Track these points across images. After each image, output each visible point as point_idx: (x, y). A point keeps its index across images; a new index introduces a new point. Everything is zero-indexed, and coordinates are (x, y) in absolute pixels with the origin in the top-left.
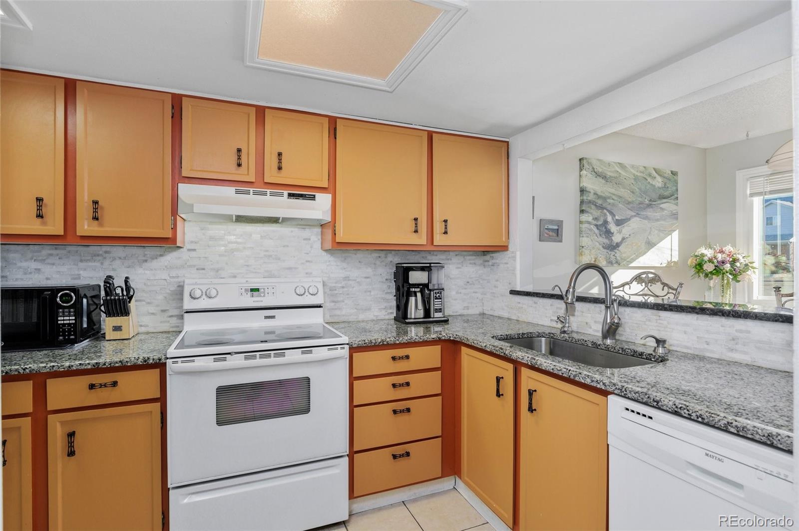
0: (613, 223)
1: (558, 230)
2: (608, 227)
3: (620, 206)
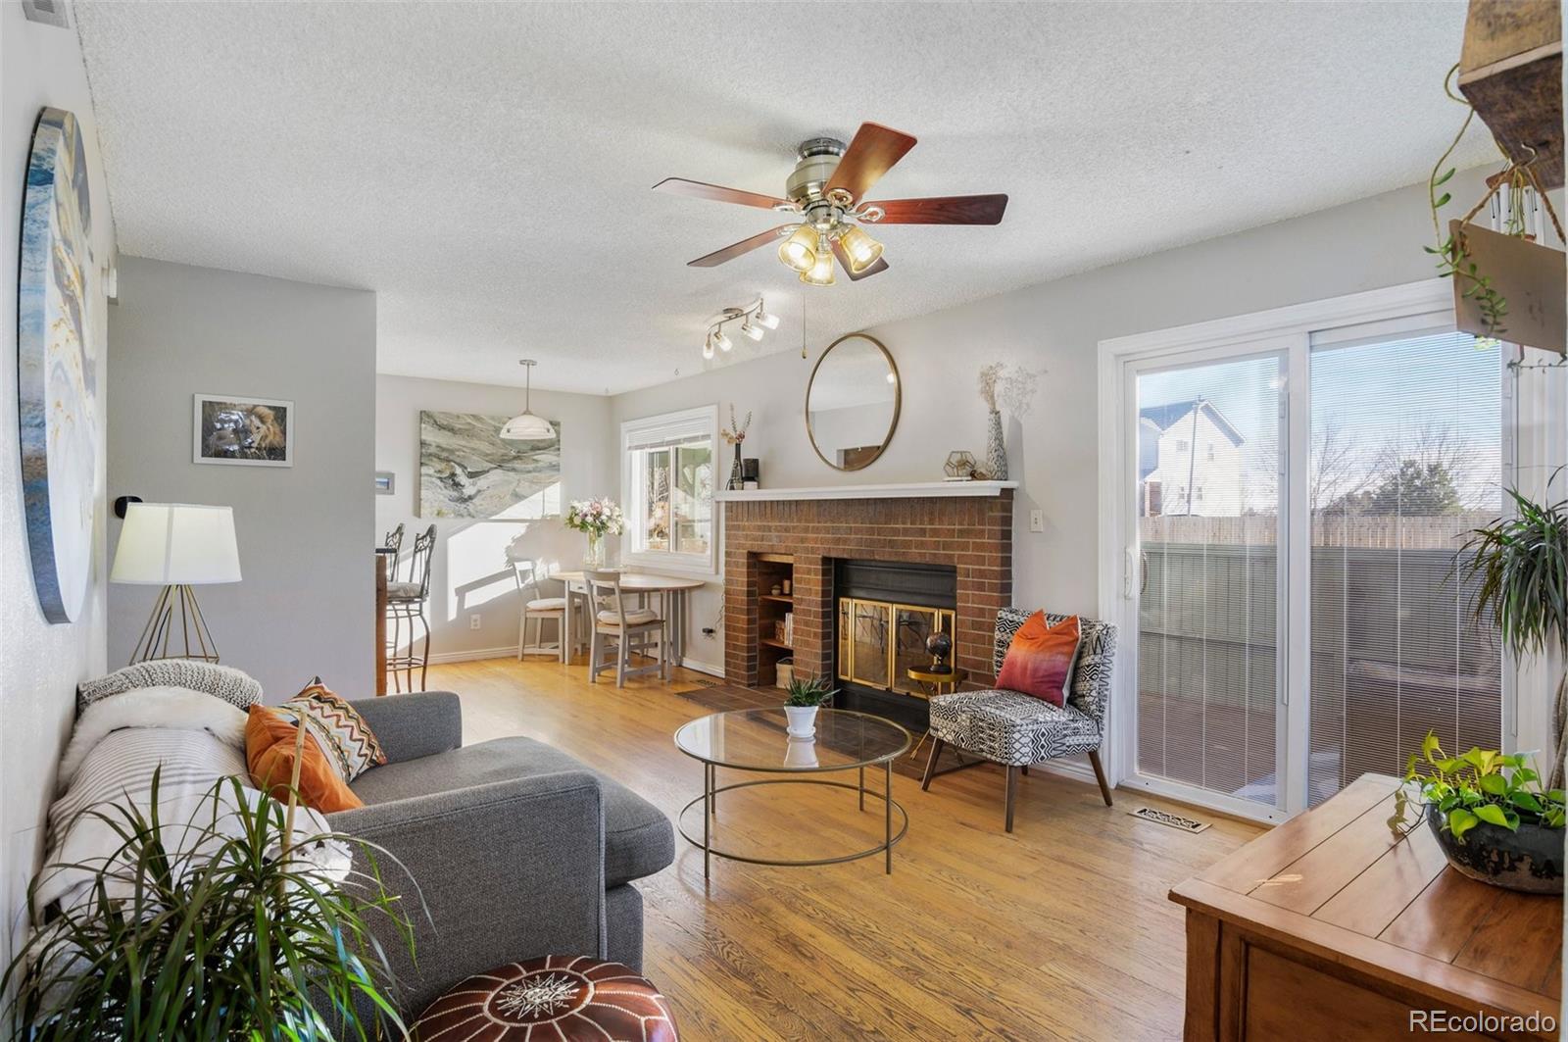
0: (463, 475)
1: (388, 483)
2: (457, 480)
3: (474, 457)
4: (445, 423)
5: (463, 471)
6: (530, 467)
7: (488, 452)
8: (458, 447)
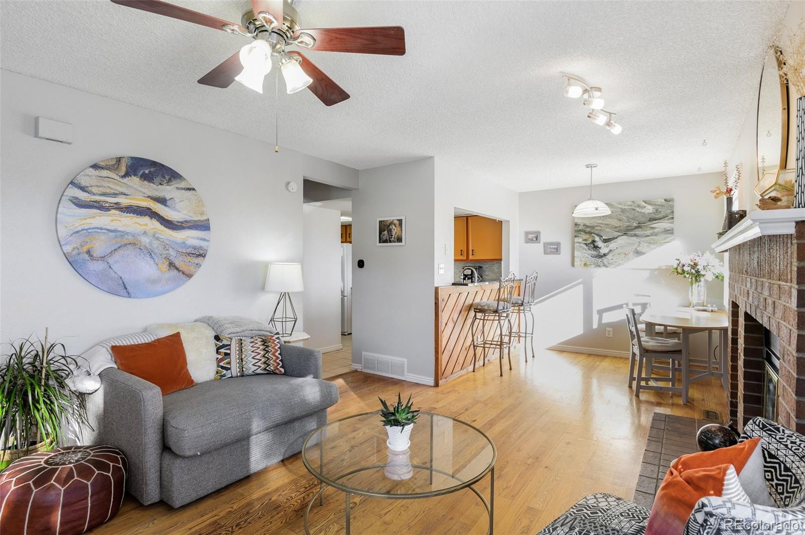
0: (600, 241)
1: (557, 248)
2: (596, 244)
3: (607, 230)
5: (600, 239)
6: (648, 232)
7: (616, 225)
8: (596, 225)
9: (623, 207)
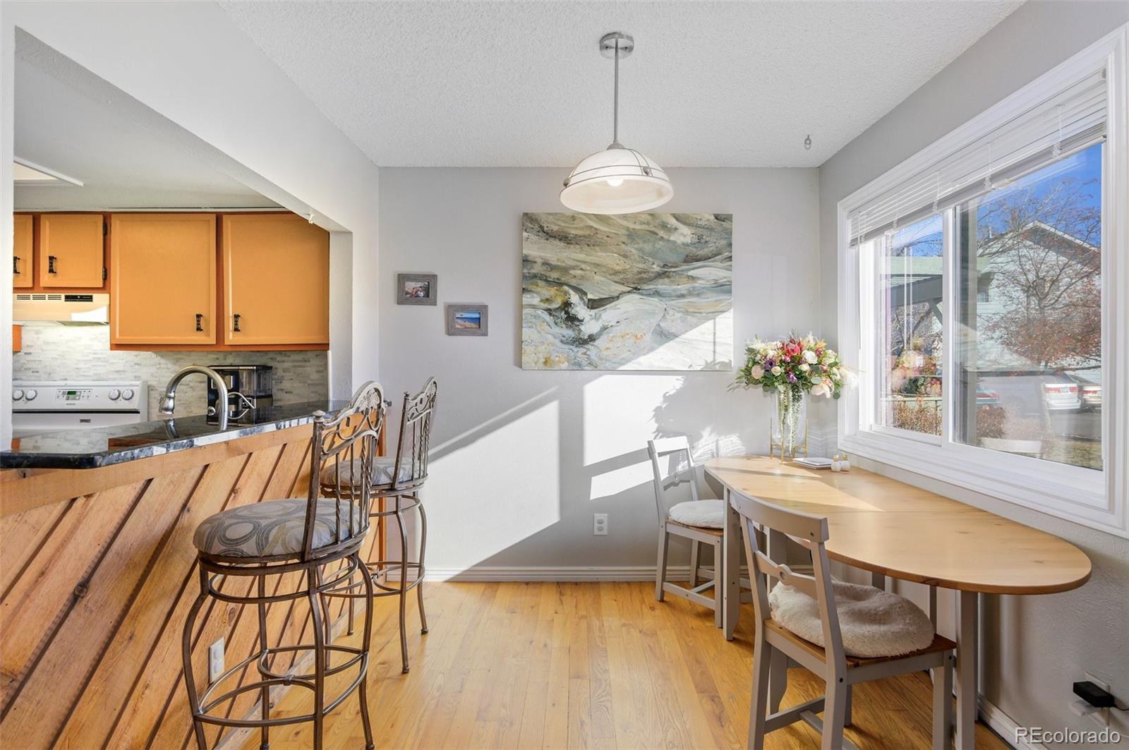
0: (582, 305)
1: (479, 319)
2: (572, 312)
3: (597, 278)
4: (555, 228)
5: (581, 299)
6: (683, 288)
7: (618, 268)
8: (574, 263)
9: (632, 226)
